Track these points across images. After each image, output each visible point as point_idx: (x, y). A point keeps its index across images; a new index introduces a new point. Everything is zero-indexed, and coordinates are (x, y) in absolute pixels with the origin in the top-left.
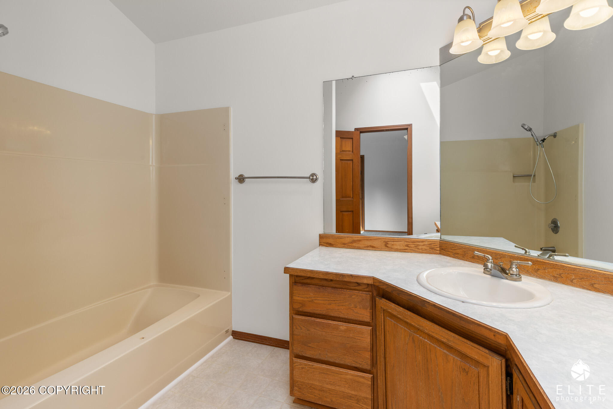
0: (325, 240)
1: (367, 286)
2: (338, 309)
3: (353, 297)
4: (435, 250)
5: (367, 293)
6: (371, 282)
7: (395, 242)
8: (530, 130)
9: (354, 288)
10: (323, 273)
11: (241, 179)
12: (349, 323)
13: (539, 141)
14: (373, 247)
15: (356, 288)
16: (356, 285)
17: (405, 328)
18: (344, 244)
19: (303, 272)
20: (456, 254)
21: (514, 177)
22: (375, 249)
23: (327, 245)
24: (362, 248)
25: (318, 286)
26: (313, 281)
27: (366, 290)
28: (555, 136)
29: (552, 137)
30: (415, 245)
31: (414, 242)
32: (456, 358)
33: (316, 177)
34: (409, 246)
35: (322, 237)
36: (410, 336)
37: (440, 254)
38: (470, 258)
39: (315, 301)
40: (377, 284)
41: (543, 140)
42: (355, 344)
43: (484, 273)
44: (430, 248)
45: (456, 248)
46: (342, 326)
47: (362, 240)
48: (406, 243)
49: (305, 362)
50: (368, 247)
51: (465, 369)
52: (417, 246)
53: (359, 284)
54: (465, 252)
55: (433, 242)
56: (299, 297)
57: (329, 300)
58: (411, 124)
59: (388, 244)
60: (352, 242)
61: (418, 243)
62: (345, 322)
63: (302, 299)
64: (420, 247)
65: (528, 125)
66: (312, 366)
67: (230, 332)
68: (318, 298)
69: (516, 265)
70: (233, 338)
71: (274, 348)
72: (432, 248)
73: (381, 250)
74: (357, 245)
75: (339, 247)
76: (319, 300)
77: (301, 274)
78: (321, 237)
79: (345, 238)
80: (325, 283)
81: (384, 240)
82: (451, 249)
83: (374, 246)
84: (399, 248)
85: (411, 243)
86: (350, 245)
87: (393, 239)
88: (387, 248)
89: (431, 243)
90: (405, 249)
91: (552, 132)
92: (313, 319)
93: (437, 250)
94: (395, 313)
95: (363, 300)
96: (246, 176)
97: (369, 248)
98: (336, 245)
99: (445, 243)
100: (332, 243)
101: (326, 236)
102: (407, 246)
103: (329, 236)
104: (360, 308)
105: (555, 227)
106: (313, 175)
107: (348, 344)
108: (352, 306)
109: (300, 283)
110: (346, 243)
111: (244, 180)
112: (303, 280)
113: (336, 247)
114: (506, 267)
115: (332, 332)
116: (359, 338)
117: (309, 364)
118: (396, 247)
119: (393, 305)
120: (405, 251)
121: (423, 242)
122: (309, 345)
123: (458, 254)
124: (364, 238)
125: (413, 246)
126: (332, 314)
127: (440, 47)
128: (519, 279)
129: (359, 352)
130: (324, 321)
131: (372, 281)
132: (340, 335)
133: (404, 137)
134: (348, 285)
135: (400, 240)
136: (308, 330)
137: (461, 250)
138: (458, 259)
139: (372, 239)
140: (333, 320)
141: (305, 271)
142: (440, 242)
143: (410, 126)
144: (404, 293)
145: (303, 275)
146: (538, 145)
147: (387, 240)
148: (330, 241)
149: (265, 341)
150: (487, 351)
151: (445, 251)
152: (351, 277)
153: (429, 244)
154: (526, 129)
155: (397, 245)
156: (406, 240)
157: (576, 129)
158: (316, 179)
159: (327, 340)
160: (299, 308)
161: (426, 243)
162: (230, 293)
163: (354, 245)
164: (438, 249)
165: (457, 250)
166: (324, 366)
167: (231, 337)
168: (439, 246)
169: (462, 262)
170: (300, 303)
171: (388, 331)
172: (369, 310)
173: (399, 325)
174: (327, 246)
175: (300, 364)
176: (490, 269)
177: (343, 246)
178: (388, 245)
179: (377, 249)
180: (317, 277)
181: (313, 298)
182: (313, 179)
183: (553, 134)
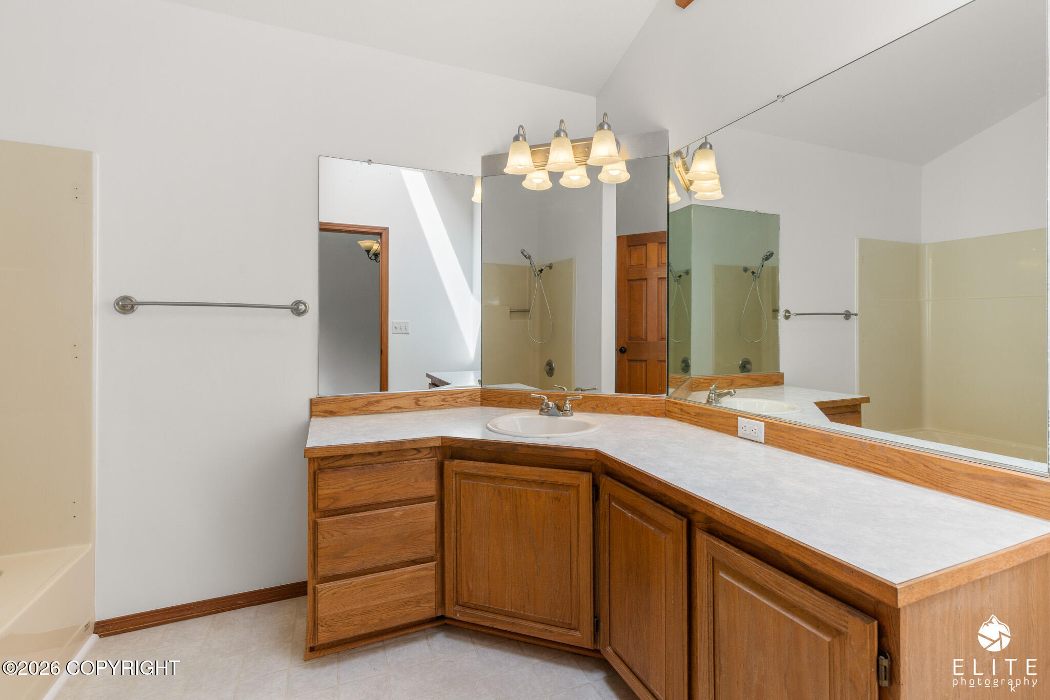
0: (321, 408)
1: (429, 450)
2: (391, 491)
3: (413, 468)
4: (476, 401)
5: (431, 459)
6: (438, 443)
7: (428, 398)
8: (529, 258)
9: (413, 457)
10: (371, 445)
11: (126, 306)
12: (405, 505)
13: (537, 271)
14: (399, 408)
15: (417, 456)
16: (416, 452)
17: (489, 484)
18: (355, 409)
19: (339, 449)
20: (500, 402)
21: (511, 311)
22: (400, 410)
23: (326, 415)
24: (383, 411)
25: (360, 467)
26: (351, 461)
27: (428, 456)
28: (550, 267)
29: (548, 268)
30: (453, 398)
31: (452, 395)
32: (548, 491)
33: (306, 306)
34: (446, 400)
35: (317, 403)
36: (495, 490)
37: (481, 405)
38: (517, 404)
39: (356, 489)
40: (448, 444)
41: (541, 271)
42: (415, 530)
43: (540, 414)
44: (470, 400)
45: (500, 396)
46: (397, 511)
47: (383, 400)
48: (443, 397)
49: (339, 583)
50: (391, 409)
51: (557, 498)
52: (455, 400)
53: (418, 450)
54: (511, 397)
55: (475, 392)
56: (328, 489)
57: (378, 482)
58: (388, 228)
59: (419, 401)
60: (367, 405)
61: (456, 396)
62: (400, 506)
63: (334, 491)
64: (459, 400)
65: (529, 251)
66: (351, 583)
67: (92, 627)
68: (363, 483)
69: (570, 401)
70: (100, 636)
71: (215, 617)
72: (473, 400)
73: (410, 410)
74: (377, 408)
75: (346, 415)
76: (362, 485)
77: (336, 452)
78: (312, 402)
79: (357, 400)
80: (368, 459)
81: (415, 396)
82: (495, 397)
83: (400, 406)
84: (433, 405)
85: (449, 396)
86: (364, 409)
87: (426, 394)
88: (418, 407)
89: (471, 393)
90: (441, 405)
91: (548, 263)
92: (351, 515)
93: (478, 402)
94: (474, 471)
95: (426, 469)
96: (139, 300)
97: (392, 411)
98: (341, 413)
99: (488, 392)
100: (333, 410)
101: (324, 400)
102: (444, 400)
103: (329, 400)
104: (422, 481)
105: (550, 369)
106: (298, 303)
107: (406, 532)
108: (411, 481)
109: (328, 468)
110: (358, 407)
111: (133, 307)
112: (332, 462)
113: (342, 416)
114: (560, 405)
115: (381, 524)
116: (420, 520)
117: (346, 583)
118: (429, 404)
119: (471, 463)
120: (441, 407)
121: (462, 393)
122: (345, 555)
123: (503, 402)
124: (386, 396)
125: (451, 399)
126: (382, 500)
127: (483, 154)
128: (572, 415)
129: (420, 538)
130: (370, 514)
131: (440, 442)
132: (395, 524)
133: (359, 242)
134: (405, 456)
135: (435, 394)
136: (345, 534)
137: (506, 397)
138: (504, 407)
139: (397, 396)
140: (385, 508)
141: (343, 447)
142: (481, 392)
143: (385, 230)
144: (488, 444)
145: (339, 454)
146: (536, 276)
147: (418, 396)
148: (331, 407)
149: (189, 613)
150: (577, 472)
151: (488, 401)
152: (413, 442)
153: (469, 395)
154: (525, 256)
155: (433, 401)
156: (441, 394)
157: (570, 262)
158: (304, 312)
159: (375, 538)
160: (329, 505)
161: (466, 394)
162: (91, 545)
163: (371, 408)
164: (479, 399)
165: (502, 398)
166: (370, 577)
167: (95, 637)
168: (480, 396)
169: (508, 410)
170: (330, 498)
171: (464, 497)
172: (433, 480)
173: (479, 483)
174: (325, 417)
175: (329, 589)
176: (551, 408)
177: (353, 412)
178: (419, 403)
179: (404, 410)
180: (363, 452)
181: (353, 486)
182: (297, 309)
183: (549, 265)
